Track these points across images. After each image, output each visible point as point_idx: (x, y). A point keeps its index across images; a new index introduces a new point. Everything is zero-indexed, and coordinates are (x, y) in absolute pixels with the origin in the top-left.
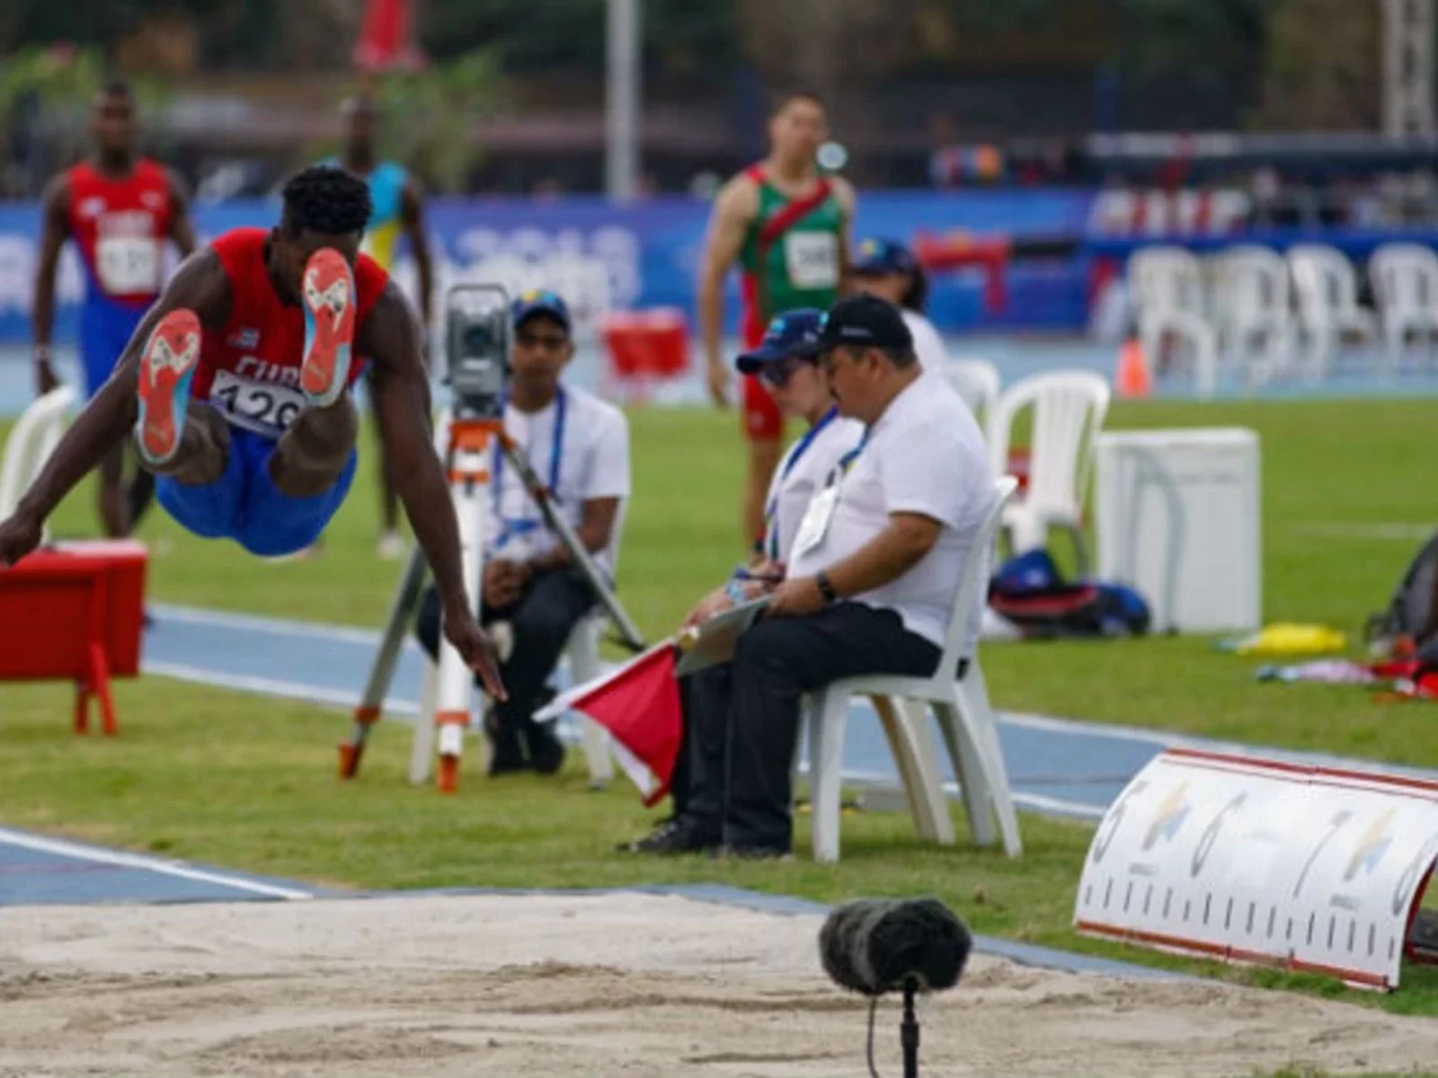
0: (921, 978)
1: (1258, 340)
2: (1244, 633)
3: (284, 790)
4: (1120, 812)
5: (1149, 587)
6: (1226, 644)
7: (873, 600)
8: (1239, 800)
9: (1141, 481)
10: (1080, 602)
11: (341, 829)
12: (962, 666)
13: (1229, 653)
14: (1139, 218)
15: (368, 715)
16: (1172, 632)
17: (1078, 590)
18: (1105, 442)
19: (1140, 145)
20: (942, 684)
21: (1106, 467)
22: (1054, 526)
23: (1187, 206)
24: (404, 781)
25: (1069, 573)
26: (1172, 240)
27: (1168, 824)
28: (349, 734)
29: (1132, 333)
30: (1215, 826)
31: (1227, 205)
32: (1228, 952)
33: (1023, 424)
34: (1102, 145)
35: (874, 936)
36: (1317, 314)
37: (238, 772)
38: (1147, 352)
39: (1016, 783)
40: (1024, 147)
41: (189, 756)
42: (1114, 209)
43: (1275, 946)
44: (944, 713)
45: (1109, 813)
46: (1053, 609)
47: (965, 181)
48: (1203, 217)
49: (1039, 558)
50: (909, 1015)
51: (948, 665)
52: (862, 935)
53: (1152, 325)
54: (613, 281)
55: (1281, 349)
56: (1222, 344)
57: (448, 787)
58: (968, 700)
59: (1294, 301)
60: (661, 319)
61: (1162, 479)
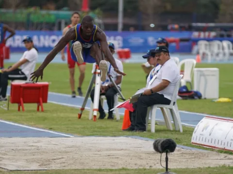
0: (169, 150)
1: (217, 55)
2: (216, 99)
3: (69, 120)
4: (198, 126)
5: (202, 92)
6: (214, 100)
7: (160, 93)
8: (217, 124)
9: (201, 75)
10: (191, 94)
11: (78, 126)
12: (174, 103)
13: (214, 102)
14: (199, 35)
15: (83, 109)
16: (205, 99)
17: (191, 92)
18: (195, 69)
19: (200, 24)
20: (171, 106)
21: (195, 73)
22: (187, 82)
23: (207, 34)
24: (88, 119)
25: (190, 89)
26: (204, 39)
27: (205, 128)
28: (80, 112)
29: (198, 53)
30: (213, 128)
31: (213, 34)
32: (215, 147)
33: (183, 67)
34: (194, 24)
35: (161, 144)
36: (227, 51)
37: (62, 118)
38: (200, 56)
39: (182, 121)
40: (182, 25)
41: (55, 115)
42: (195, 34)
43: (222, 147)
44: (171, 110)
45: (197, 126)
46: (187, 95)
47: (173, 29)
48: (209, 36)
49: (185, 87)
50: (167, 156)
51: (172, 103)
52: (160, 144)
53: (201, 52)
54: (119, 44)
55: (221, 56)
56: (212, 55)
57: (95, 120)
58: (175, 108)
59: (223, 49)
60: (126, 50)
61: (204, 75)
